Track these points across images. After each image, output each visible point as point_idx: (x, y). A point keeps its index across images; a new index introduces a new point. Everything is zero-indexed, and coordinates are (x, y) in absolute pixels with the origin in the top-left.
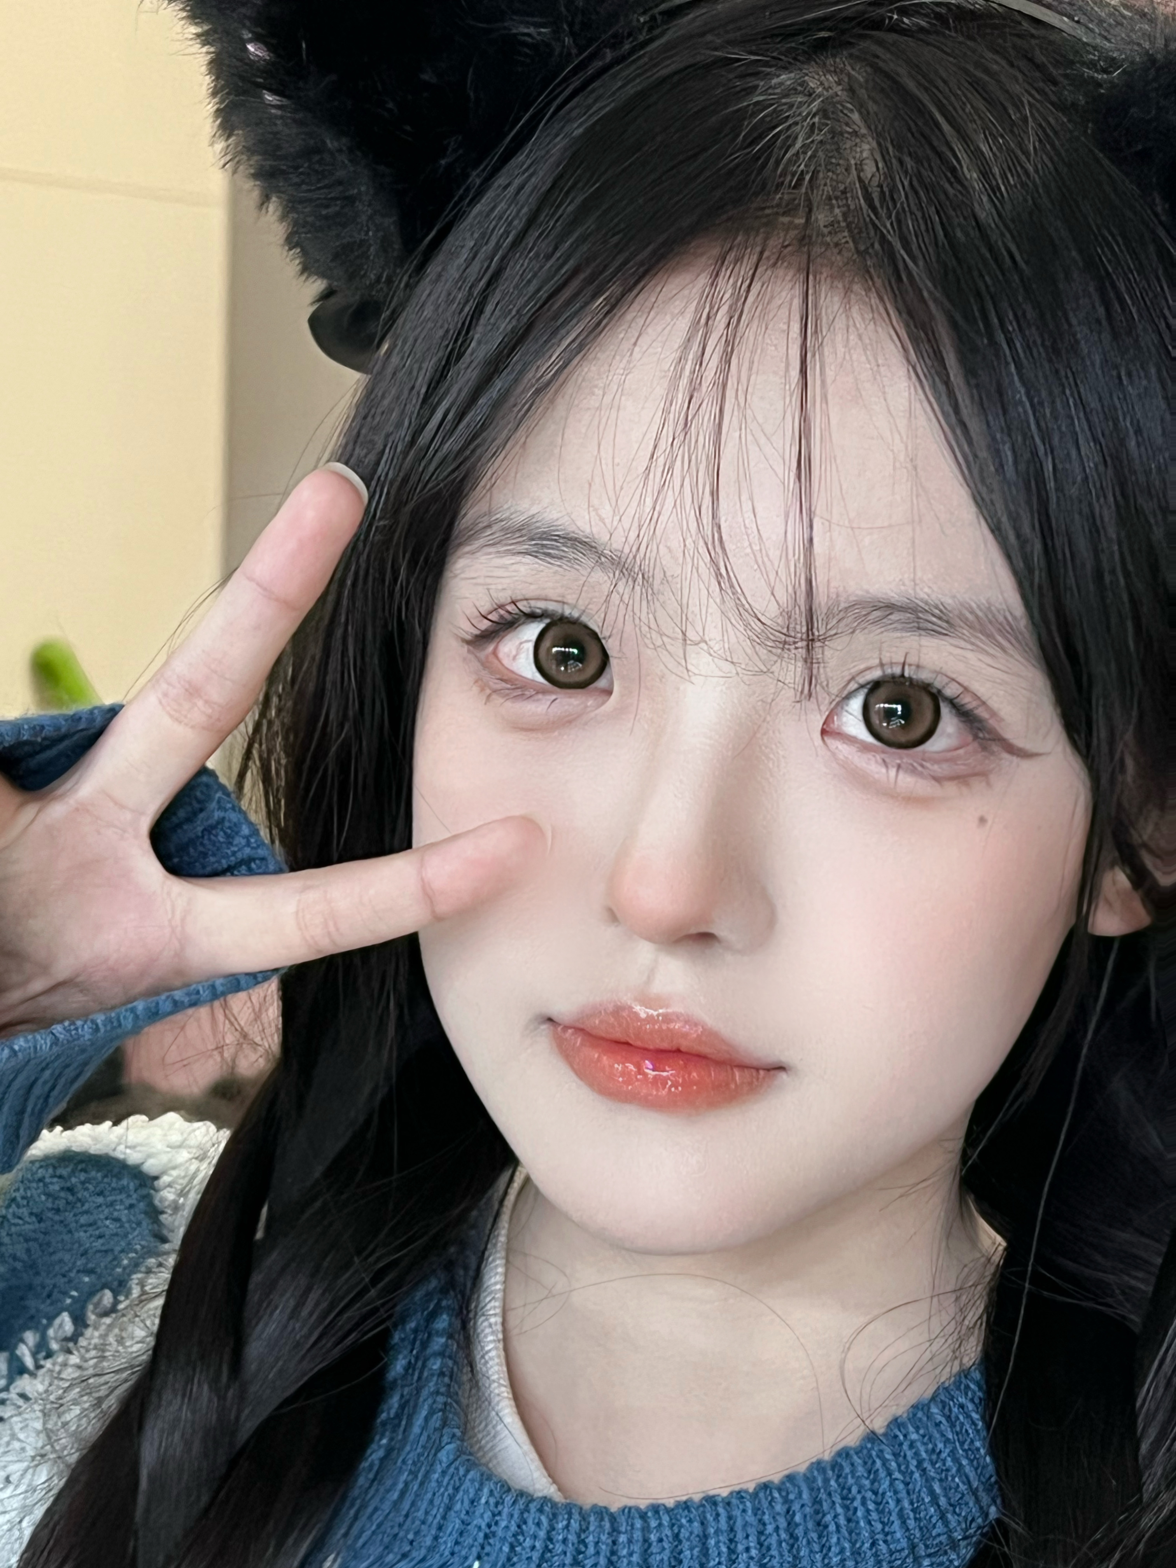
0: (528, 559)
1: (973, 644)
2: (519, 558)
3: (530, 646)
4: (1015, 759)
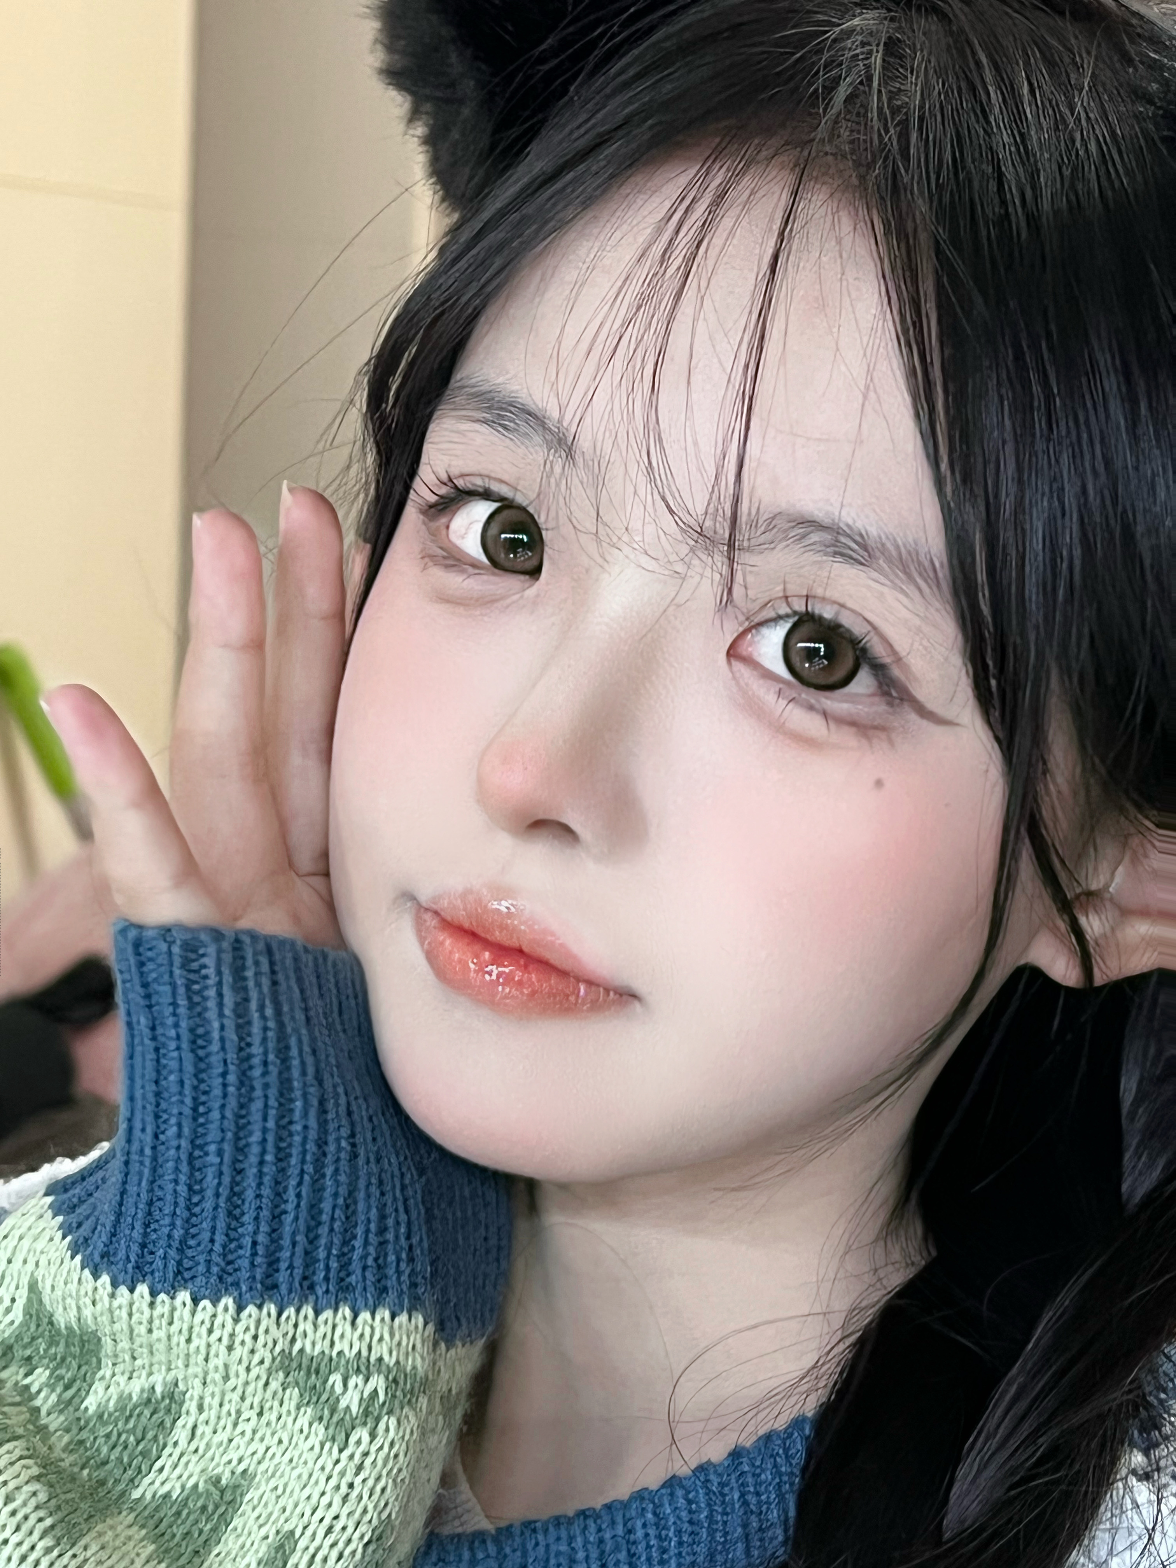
0: (484, 429)
1: (892, 581)
2: (477, 426)
3: (478, 528)
4: (925, 723)
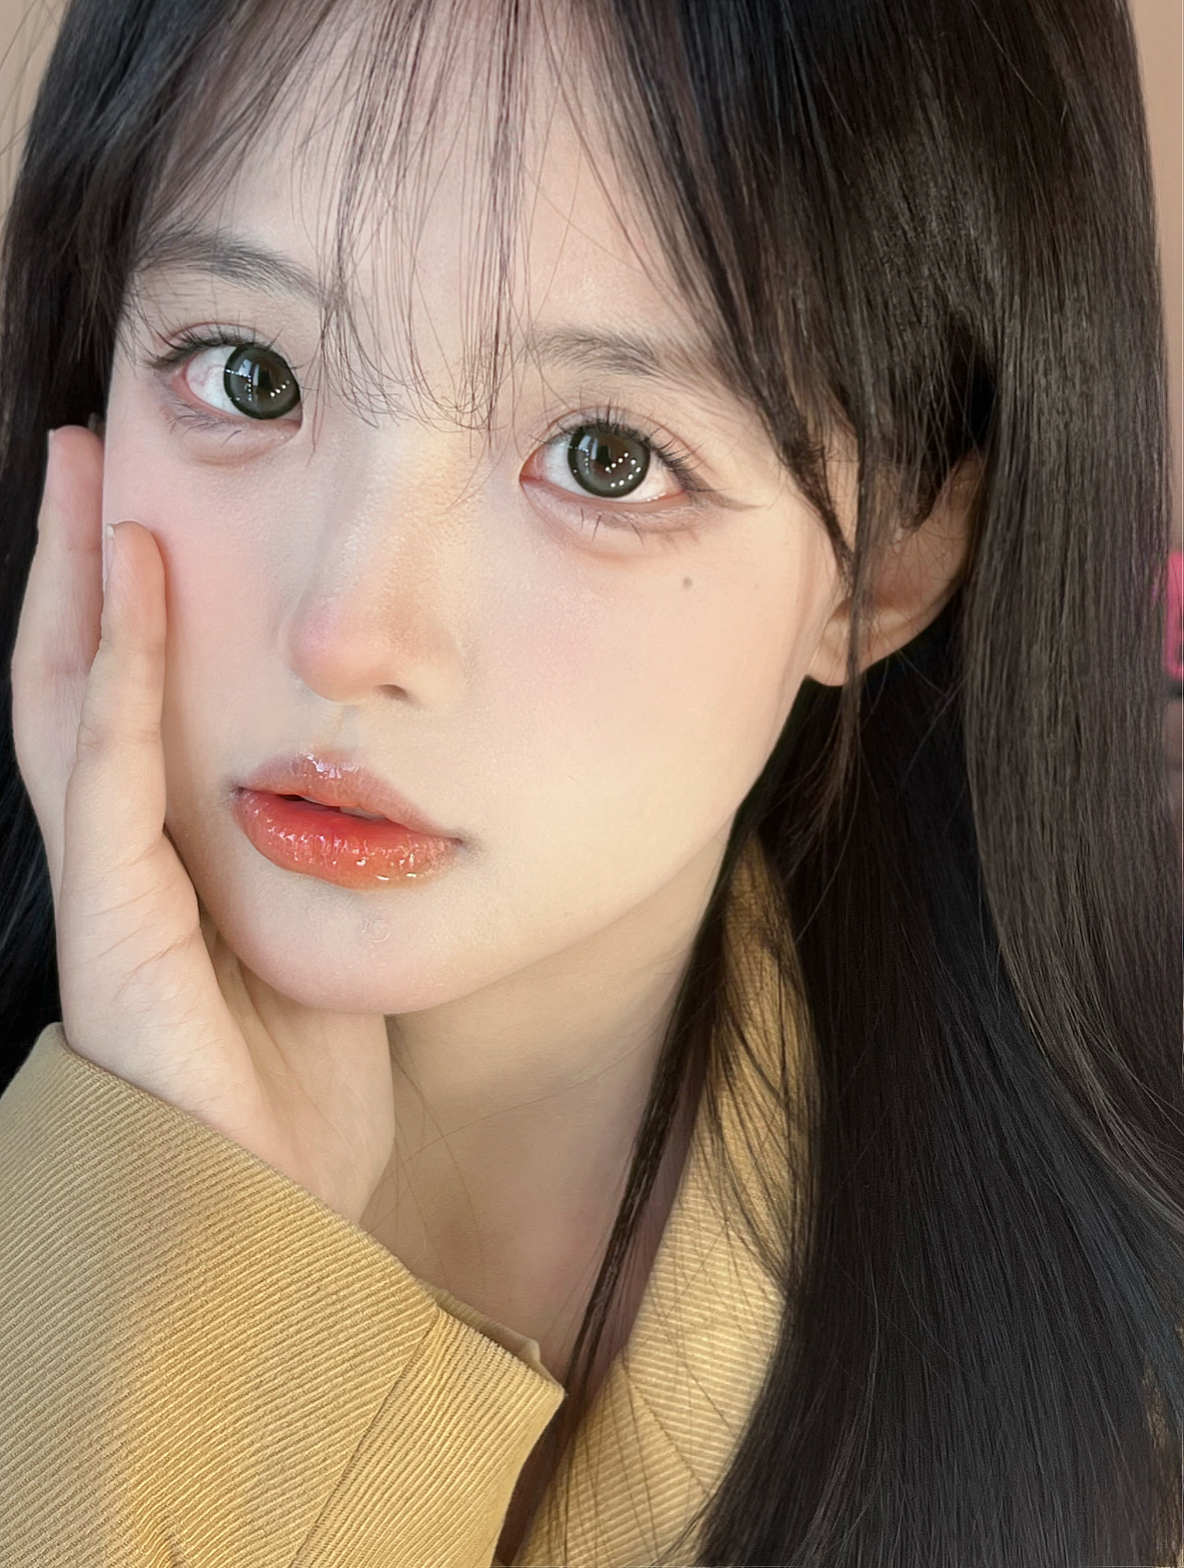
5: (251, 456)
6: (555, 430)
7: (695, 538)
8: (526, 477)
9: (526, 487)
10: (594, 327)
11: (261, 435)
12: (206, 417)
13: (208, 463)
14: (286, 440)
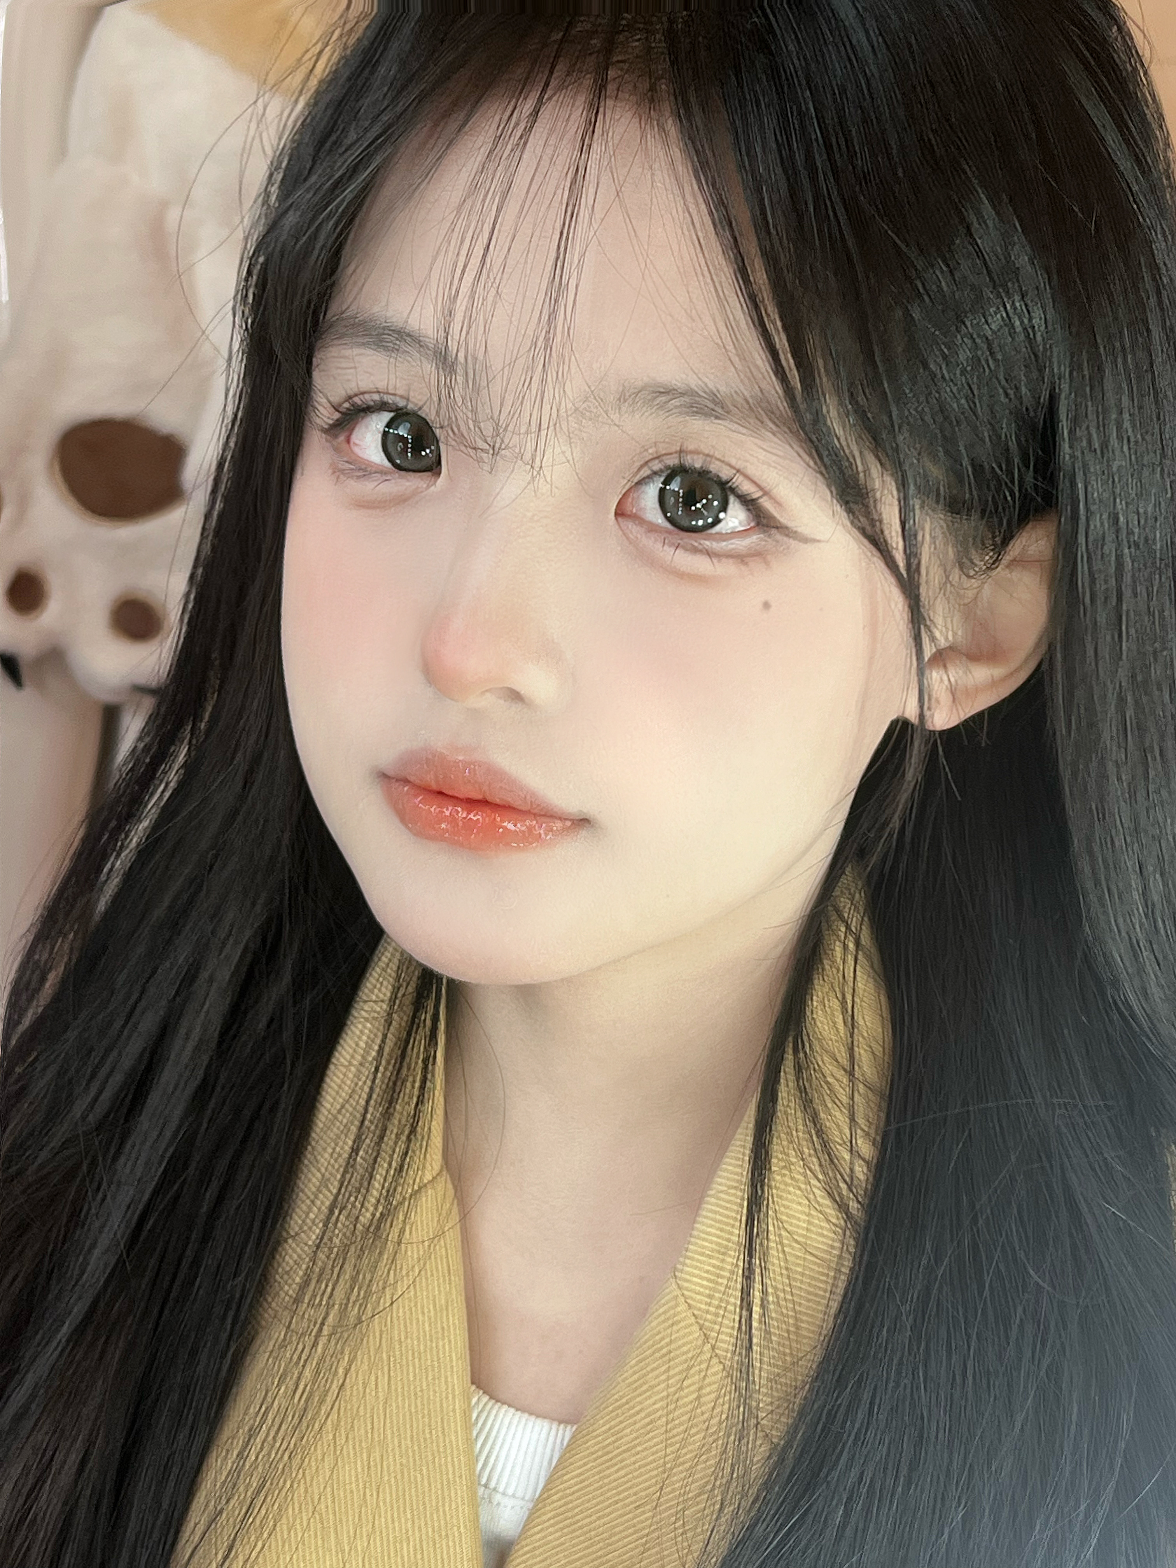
5: (401, 500)
6: (646, 472)
7: (767, 563)
8: (620, 513)
9: (620, 519)
10: (674, 382)
11: (408, 484)
12: (364, 470)
13: (363, 507)
14: (428, 487)
